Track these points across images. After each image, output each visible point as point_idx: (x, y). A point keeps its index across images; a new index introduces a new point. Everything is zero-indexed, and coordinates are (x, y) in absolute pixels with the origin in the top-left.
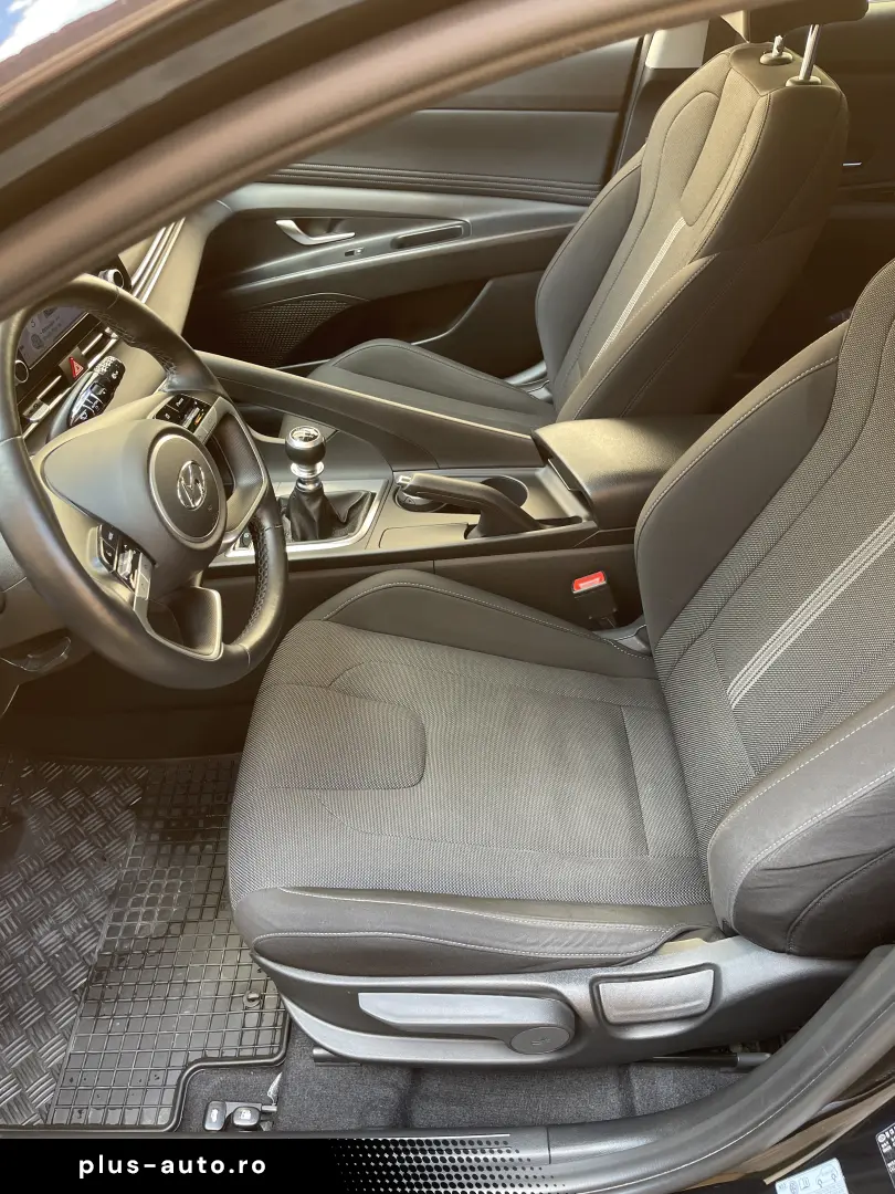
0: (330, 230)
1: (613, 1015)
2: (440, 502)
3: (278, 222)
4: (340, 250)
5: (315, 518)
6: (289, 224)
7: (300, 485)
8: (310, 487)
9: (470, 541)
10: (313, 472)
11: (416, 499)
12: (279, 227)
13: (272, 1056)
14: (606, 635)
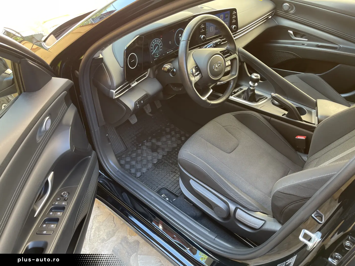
0: (302, 37)
1: (237, 216)
2: (282, 106)
3: (288, 31)
4: (301, 43)
5: (249, 96)
6: (291, 32)
7: (250, 87)
8: (252, 88)
9: (283, 117)
10: (254, 85)
11: (276, 102)
12: (288, 32)
13: (178, 194)
14: (299, 153)
